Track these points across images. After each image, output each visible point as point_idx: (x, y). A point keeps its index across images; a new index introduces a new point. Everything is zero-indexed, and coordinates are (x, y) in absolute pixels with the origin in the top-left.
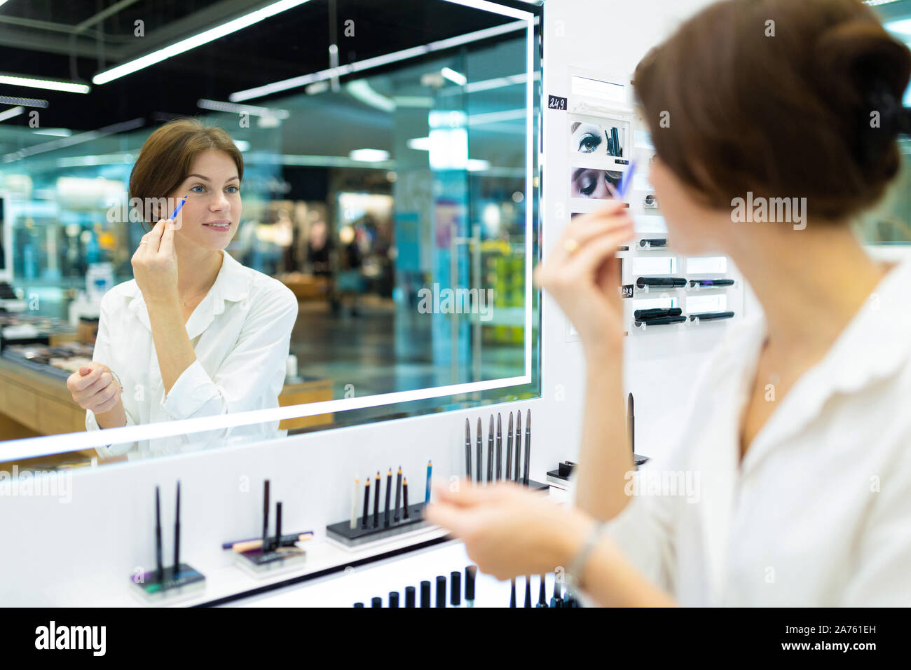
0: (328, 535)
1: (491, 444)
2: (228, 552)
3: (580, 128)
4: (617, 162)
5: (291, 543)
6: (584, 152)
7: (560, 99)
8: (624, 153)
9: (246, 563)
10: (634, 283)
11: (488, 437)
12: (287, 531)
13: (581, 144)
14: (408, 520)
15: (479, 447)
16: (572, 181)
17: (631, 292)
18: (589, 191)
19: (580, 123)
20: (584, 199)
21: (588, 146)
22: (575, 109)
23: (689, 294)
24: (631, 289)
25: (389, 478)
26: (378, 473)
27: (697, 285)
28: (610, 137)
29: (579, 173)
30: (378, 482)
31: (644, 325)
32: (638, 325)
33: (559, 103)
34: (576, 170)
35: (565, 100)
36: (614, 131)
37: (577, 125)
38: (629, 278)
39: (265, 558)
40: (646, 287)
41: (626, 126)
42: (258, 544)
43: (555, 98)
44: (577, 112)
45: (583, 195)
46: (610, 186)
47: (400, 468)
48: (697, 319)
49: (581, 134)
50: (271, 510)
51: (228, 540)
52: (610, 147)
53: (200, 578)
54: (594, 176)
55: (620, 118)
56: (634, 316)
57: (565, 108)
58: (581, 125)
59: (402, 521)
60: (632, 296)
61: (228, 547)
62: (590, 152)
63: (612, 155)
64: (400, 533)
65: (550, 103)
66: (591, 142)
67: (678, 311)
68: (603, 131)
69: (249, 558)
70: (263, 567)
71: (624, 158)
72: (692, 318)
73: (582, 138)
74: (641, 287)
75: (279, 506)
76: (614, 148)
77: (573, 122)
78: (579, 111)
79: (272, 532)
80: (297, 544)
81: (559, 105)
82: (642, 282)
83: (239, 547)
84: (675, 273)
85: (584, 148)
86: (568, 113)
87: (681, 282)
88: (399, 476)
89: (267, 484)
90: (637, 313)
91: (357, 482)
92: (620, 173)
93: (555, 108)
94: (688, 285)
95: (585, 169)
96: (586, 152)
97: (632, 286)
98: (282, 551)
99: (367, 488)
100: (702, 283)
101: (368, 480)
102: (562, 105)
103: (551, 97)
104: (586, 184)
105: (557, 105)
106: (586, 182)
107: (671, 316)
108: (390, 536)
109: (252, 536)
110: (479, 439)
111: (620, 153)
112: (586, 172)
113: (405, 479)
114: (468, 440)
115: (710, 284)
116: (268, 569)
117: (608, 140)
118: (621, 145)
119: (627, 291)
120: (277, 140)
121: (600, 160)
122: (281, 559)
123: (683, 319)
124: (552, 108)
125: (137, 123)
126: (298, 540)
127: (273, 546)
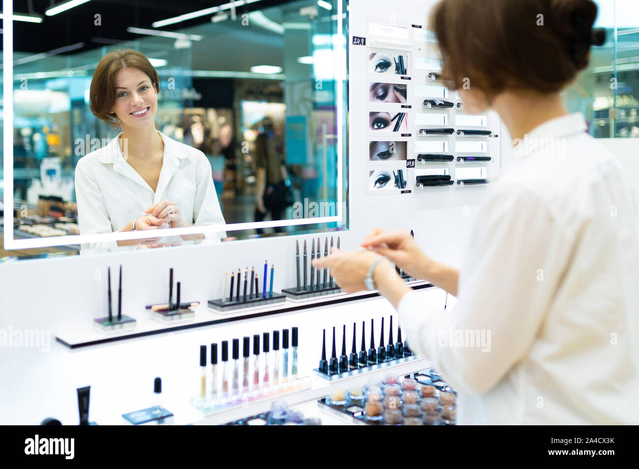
0: (209, 306)
1: (313, 257)
2: (149, 310)
3: (375, 57)
4: (402, 78)
5: (187, 307)
6: (379, 72)
7: (361, 38)
8: (408, 72)
9: (160, 316)
10: (416, 158)
11: (311, 252)
12: (183, 301)
13: (377, 67)
14: (258, 299)
15: (305, 259)
16: (370, 91)
17: (413, 164)
18: (382, 98)
19: (375, 54)
20: (379, 102)
21: (381, 68)
22: (371, 44)
23: (457, 166)
24: (413, 162)
25: (246, 273)
26: (239, 270)
27: (462, 160)
28: (397, 61)
29: (375, 86)
30: (239, 275)
31: (421, 186)
32: (418, 185)
33: (360, 41)
34: (373, 84)
35: (365, 39)
36: (401, 58)
37: (373, 55)
38: (412, 154)
39: (170, 313)
40: (423, 161)
41: (409, 54)
42: (167, 306)
43: (357, 38)
44: (372, 46)
45: (378, 100)
46: (398, 94)
47: (253, 268)
48: (462, 183)
49: (377, 60)
50: (174, 287)
51: (149, 304)
52: (397, 69)
53: (133, 321)
54: (386, 88)
55: (404, 49)
56: (415, 180)
57: (364, 44)
58: (376, 55)
59: (254, 299)
60: (414, 167)
61: (149, 308)
62: (383, 72)
63: (399, 74)
64: (253, 306)
65: (354, 41)
66: (384, 65)
67: (448, 177)
68: (392, 58)
69: (161, 313)
70: (169, 318)
71: (408, 76)
72: (459, 182)
73: (377, 63)
74: (420, 160)
75: (179, 284)
76: (401, 69)
77: (370, 53)
78: (374, 46)
79: (174, 301)
80: (190, 308)
81: (360, 42)
82: (420, 157)
83: (155, 308)
84: (447, 152)
85: (379, 69)
86: (367, 47)
87: (450, 158)
88: (253, 273)
89: (171, 271)
90: (418, 178)
91: (226, 274)
92: (405, 86)
93: (357, 44)
94: (455, 160)
95: (379, 83)
96: (380, 72)
97: (414, 160)
98: (180, 311)
99: (233, 278)
100: (465, 159)
101: (233, 273)
102: (362, 42)
103: (354, 37)
104: (381, 93)
105: (359, 42)
106: (380, 91)
107: (444, 180)
108: (247, 307)
109: (162, 303)
110: (305, 253)
111: (405, 72)
112: (380, 85)
113: (256, 275)
114: (298, 254)
115: (472, 160)
116: (172, 319)
117: (396, 64)
118: (405, 67)
119: (410, 163)
120: (189, 58)
121: (391, 77)
122: (180, 314)
123: (452, 183)
124: (355, 44)
125: (79, 45)
126: (190, 306)
127: (175, 308)
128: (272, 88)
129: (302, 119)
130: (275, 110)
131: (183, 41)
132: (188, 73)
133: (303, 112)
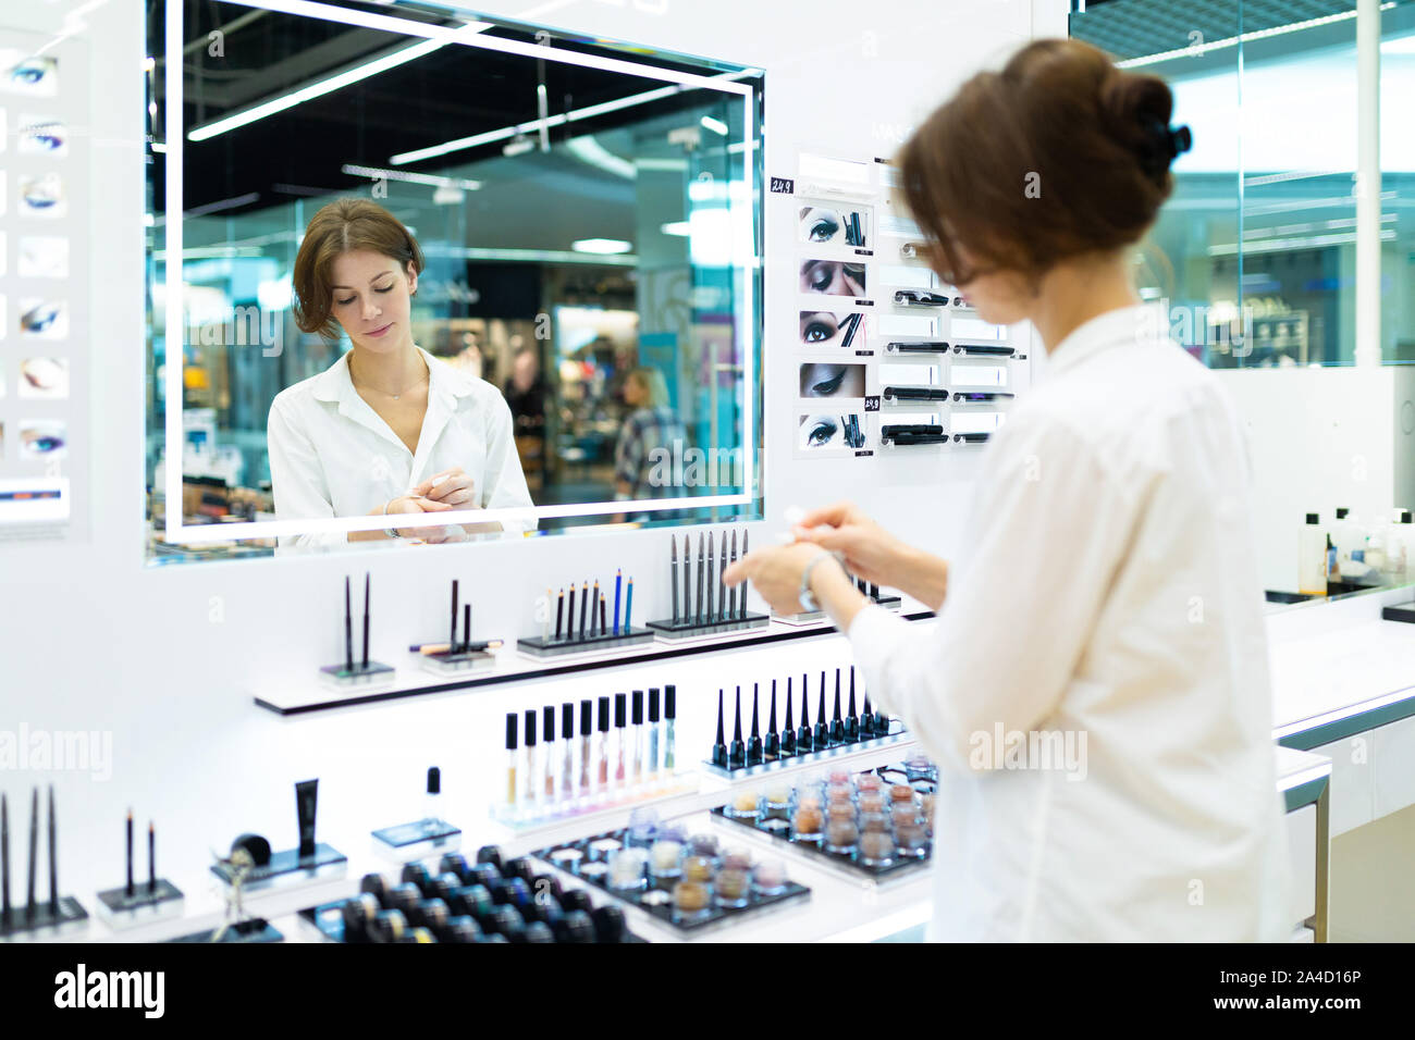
0: (519, 649)
1: (701, 565)
2: (416, 654)
3: (809, 214)
4: (858, 252)
5: (481, 648)
6: (816, 241)
7: (785, 181)
9: (435, 664)
10: (882, 394)
11: (697, 557)
12: (475, 639)
13: (813, 232)
14: (606, 637)
15: (687, 567)
16: (801, 274)
17: (877, 405)
18: (822, 286)
19: (810, 209)
20: (817, 294)
21: (820, 234)
22: (804, 192)
23: (954, 409)
24: (877, 401)
25: (585, 591)
26: (573, 585)
27: (962, 399)
28: (849, 223)
29: (810, 267)
30: (572, 594)
31: (891, 443)
32: (885, 443)
33: (784, 186)
34: (807, 261)
35: (792, 182)
36: (855, 216)
37: (807, 211)
38: (874, 387)
39: (454, 658)
40: (894, 399)
41: (869, 210)
42: (447, 646)
43: (779, 180)
44: (805, 195)
45: (815, 291)
46: (851, 281)
47: (597, 582)
48: (962, 440)
49: (813, 220)
50: (460, 614)
51: (415, 643)
52: (849, 235)
53: (390, 670)
54: (829, 269)
55: (860, 201)
56: (881, 433)
57: (791, 191)
58: (812, 211)
59: (599, 636)
60: (878, 409)
61: (415, 649)
62: (824, 241)
63: (852, 244)
64: (597, 649)
65: (772, 186)
66: (826, 229)
67: (938, 429)
68: (841, 217)
69: (437, 659)
70: (452, 665)
72: (957, 438)
73: (814, 225)
74: (889, 398)
75: (468, 608)
76: (855, 235)
77: (801, 207)
78: (808, 194)
79: (460, 639)
80: (487, 650)
81: (784, 188)
82: (889, 392)
83: (426, 649)
84: (936, 385)
85: (816, 236)
86: (795, 197)
87: (942, 395)
88: (596, 590)
89: (455, 584)
90: (884, 429)
91: (549, 592)
92: (863, 266)
93: (779, 191)
94: (950, 399)
95: (816, 261)
96: (819, 241)
97: (878, 398)
98: (470, 655)
99: (561, 600)
100: (969, 397)
101: (562, 591)
102: (788, 188)
103: (773, 179)
104: (820, 277)
105: (781, 188)
106: (819, 275)
107: (931, 434)
108: (586, 650)
109: (439, 641)
110: (687, 558)
111: (863, 243)
112: (819, 264)
113: (602, 594)
114: (674, 559)
115: (979, 399)
119: (871, 403)
120: (461, 224)
121: (837, 250)
122: (470, 660)
123: (945, 439)
124: (775, 191)
126: (487, 646)
127: (462, 650)
128: (614, 282)
129: (669, 339)
130: (618, 324)
131: (448, 190)
132: (458, 253)
133: (671, 325)
